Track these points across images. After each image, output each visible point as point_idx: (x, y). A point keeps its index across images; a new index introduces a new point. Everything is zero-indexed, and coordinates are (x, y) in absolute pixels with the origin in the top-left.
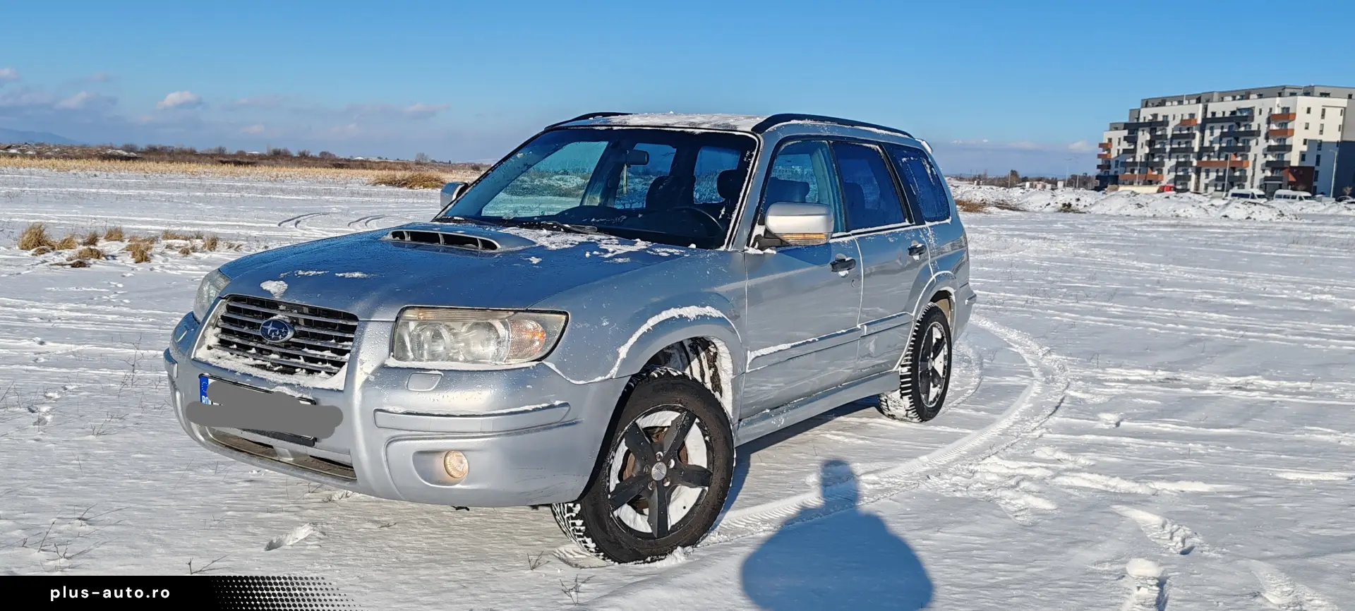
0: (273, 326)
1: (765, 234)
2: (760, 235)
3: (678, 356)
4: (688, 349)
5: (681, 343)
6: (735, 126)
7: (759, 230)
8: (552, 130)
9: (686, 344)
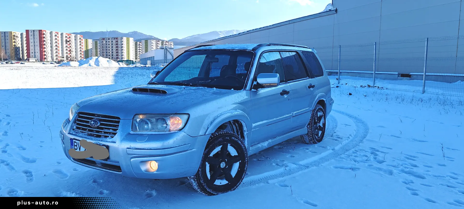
0: (93, 122)
1: (257, 84)
2: (255, 84)
3: (229, 126)
4: (232, 124)
5: (230, 122)
6: (247, 48)
7: (255, 83)
8: (187, 52)
9: (231, 122)
